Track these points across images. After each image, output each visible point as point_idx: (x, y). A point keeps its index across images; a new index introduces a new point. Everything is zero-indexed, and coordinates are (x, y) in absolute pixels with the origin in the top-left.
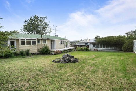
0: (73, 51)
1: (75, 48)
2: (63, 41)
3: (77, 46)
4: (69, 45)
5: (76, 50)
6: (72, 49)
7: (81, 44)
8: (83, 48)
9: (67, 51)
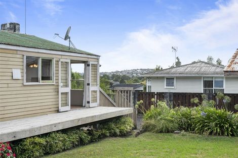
0: (124, 135)
1: (139, 113)
2: (47, 63)
3: (152, 95)
4: (93, 89)
5: (146, 129)
6: (117, 119)
7: (181, 88)
8: (197, 112)
9: (74, 137)
